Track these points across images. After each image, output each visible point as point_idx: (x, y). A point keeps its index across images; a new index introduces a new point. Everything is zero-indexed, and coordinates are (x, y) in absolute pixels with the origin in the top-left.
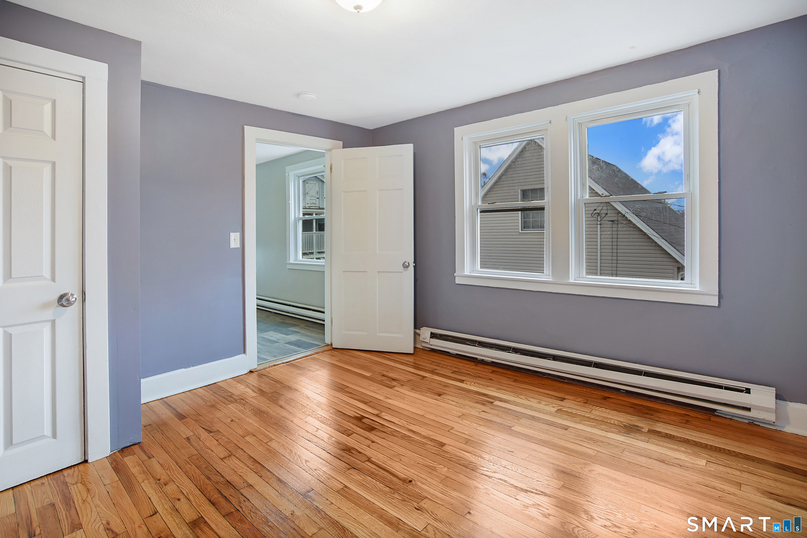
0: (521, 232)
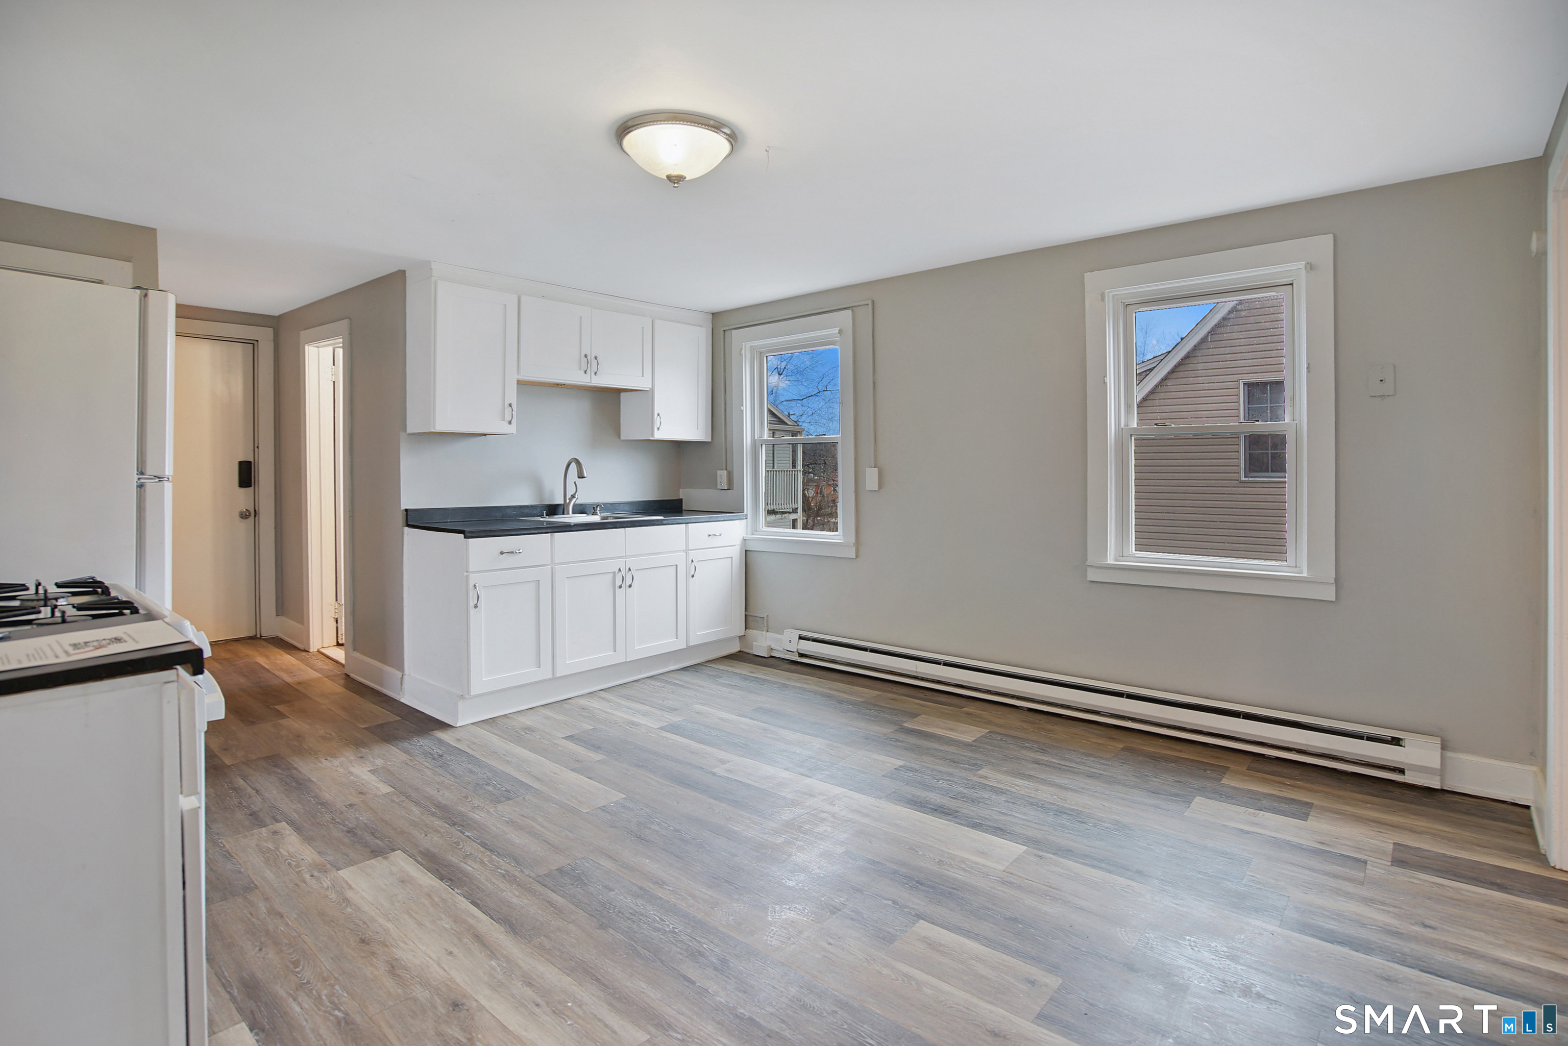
0: (1243, 479)
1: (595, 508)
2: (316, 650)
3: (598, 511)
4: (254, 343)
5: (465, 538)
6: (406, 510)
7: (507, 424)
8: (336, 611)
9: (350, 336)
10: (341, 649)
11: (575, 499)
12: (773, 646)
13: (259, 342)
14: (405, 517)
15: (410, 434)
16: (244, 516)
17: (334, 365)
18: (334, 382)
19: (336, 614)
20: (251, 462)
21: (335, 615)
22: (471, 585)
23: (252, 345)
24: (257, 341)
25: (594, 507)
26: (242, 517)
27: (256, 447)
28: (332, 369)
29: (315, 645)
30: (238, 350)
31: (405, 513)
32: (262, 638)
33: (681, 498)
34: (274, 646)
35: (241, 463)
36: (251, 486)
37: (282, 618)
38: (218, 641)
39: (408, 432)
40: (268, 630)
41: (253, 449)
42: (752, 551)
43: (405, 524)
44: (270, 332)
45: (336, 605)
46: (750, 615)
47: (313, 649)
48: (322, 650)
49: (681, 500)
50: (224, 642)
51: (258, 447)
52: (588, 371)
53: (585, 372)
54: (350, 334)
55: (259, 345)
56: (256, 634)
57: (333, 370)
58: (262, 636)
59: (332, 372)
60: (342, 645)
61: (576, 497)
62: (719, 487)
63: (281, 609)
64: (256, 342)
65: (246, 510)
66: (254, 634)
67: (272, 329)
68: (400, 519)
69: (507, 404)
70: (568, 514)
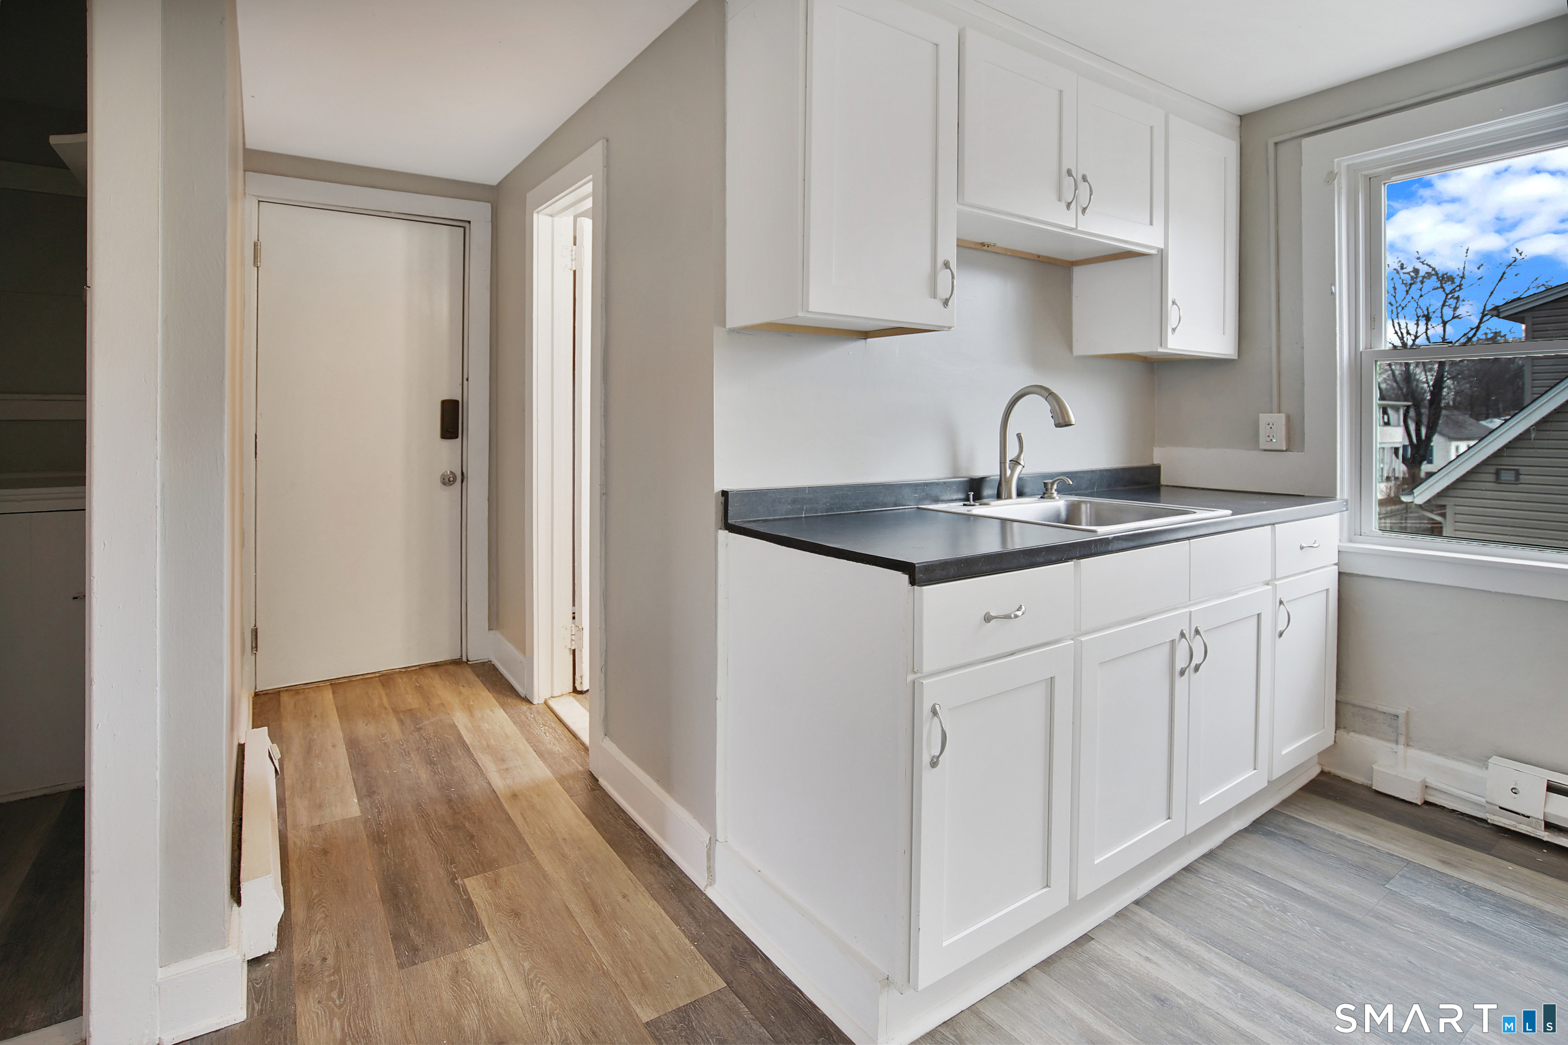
1: (1049, 486)
2: (542, 701)
3: (1054, 491)
4: (463, 225)
5: (913, 582)
6: (725, 494)
7: (941, 305)
8: (573, 637)
9: (606, 169)
10: (578, 700)
11: (1019, 468)
12: (1432, 781)
13: (471, 222)
14: (721, 508)
15: (733, 331)
16: (448, 481)
17: (575, 244)
18: (575, 272)
19: (573, 642)
20: (458, 402)
21: (571, 645)
22: (927, 708)
23: (462, 229)
24: (469, 222)
25: (1045, 484)
26: (444, 484)
27: (464, 379)
28: (572, 251)
29: (540, 695)
30: (445, 237)
31: (722, 499)
32: (469, 663)
33: (1156, 462)
34: (482, 681)
35: (444, 403)
36: (457, 437)
37: (496, 635)
38: (409, 667)
39: (729, 325)
40: (476, 655)
41: (461, 383)
42: (1357, 575)
43: (721, 523)
44: (484, 209)
45: (573, 629)
46: (1347, 703)
47: (538, 699)
48: (552, 703)
49: (1157, 469)
50: (418, 668)
51: (467, 380)
52: (1073, 205)
53: (1069, 205)
54: (605, 167)
55: (472, 228)
56: (461, 656)
57: (574, 252)
58: (469, 660)
59: (572, 255)
60: (581, 693)
61: (1022, 463)
62: (1262, 447)
63: (495, 620)
64: (468, 224)
65: (451, 472)
66: (458, 656)
67: (490, 204)
68: (711, 512)
69: (940, 263)
70: (1010, 497)
